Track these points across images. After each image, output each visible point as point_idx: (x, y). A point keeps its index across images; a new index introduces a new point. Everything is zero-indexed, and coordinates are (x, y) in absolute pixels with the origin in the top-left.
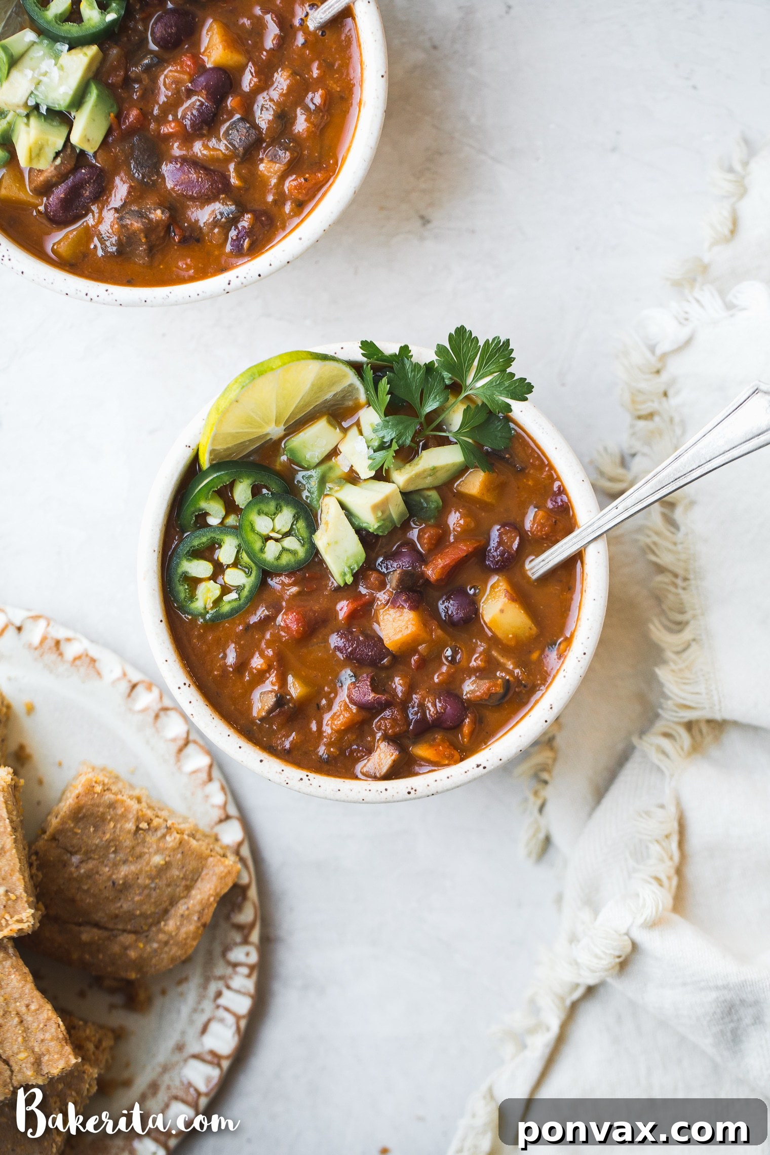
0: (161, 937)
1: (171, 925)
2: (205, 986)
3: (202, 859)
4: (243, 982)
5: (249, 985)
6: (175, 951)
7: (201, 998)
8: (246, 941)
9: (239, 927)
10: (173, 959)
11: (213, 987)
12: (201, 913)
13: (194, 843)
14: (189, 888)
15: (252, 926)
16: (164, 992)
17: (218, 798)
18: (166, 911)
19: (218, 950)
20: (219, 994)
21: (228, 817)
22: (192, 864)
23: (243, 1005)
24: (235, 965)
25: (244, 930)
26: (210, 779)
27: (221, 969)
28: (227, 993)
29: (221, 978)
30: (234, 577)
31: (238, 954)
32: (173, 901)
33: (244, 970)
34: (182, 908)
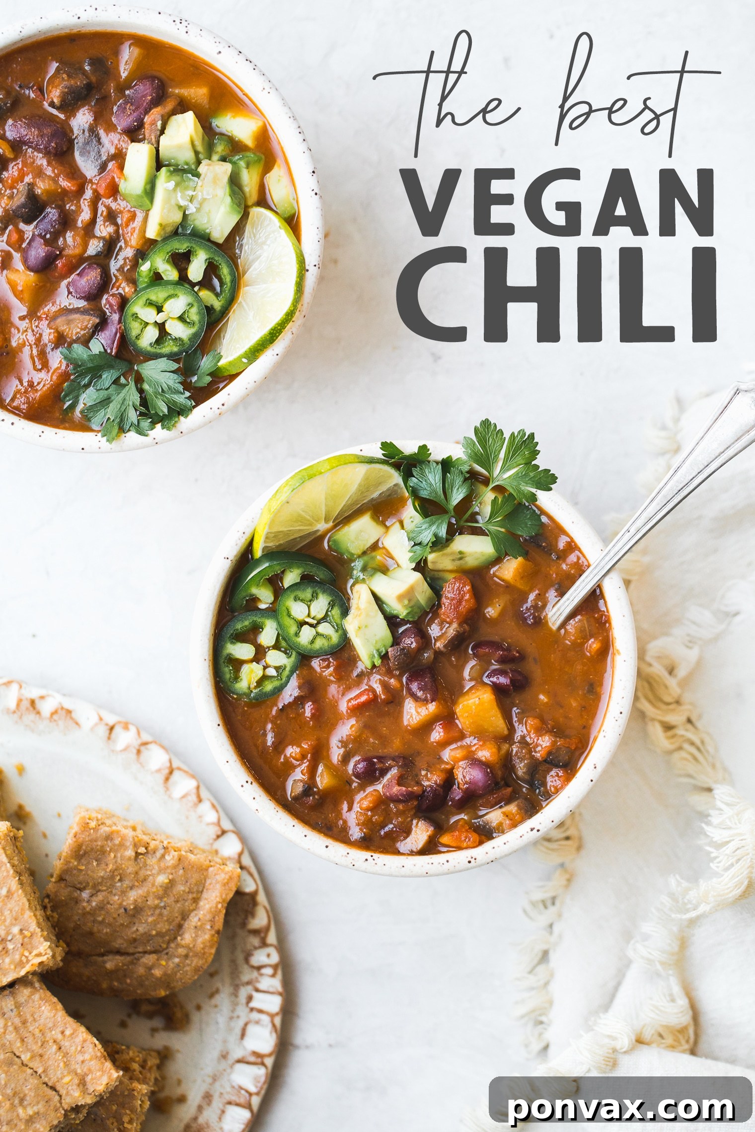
0: (181, 951)
1: (187, 938)
2: (235, 994)
3: (203, 870)
4: (271, 982)
5: (276, 983)
6: (196, 962)
7: (235, 1005)
8: (264, 944)
9: (256, 932)
10: (197, 970)
11: (244, 992)
12: (212, 921)
13: (192, 857)
14: (196, 900)
15: (267, 929)
16: (199, 1008)
17: (211, 816)
18: (180, 926)
19: (240, 957)
20: (250, 998)
21: (224, 832)
22: (195, 877)
23: (274, 1004)
24: (259, 968)
25: (261, 933)
26: (200, 800)
27: (247, 975)
28: (256, 995)
29: (248, 983)
30: (275, 658)
31: (260, 957)
32: (185, 916)
33: (269, 971)
34: (194, 920)
